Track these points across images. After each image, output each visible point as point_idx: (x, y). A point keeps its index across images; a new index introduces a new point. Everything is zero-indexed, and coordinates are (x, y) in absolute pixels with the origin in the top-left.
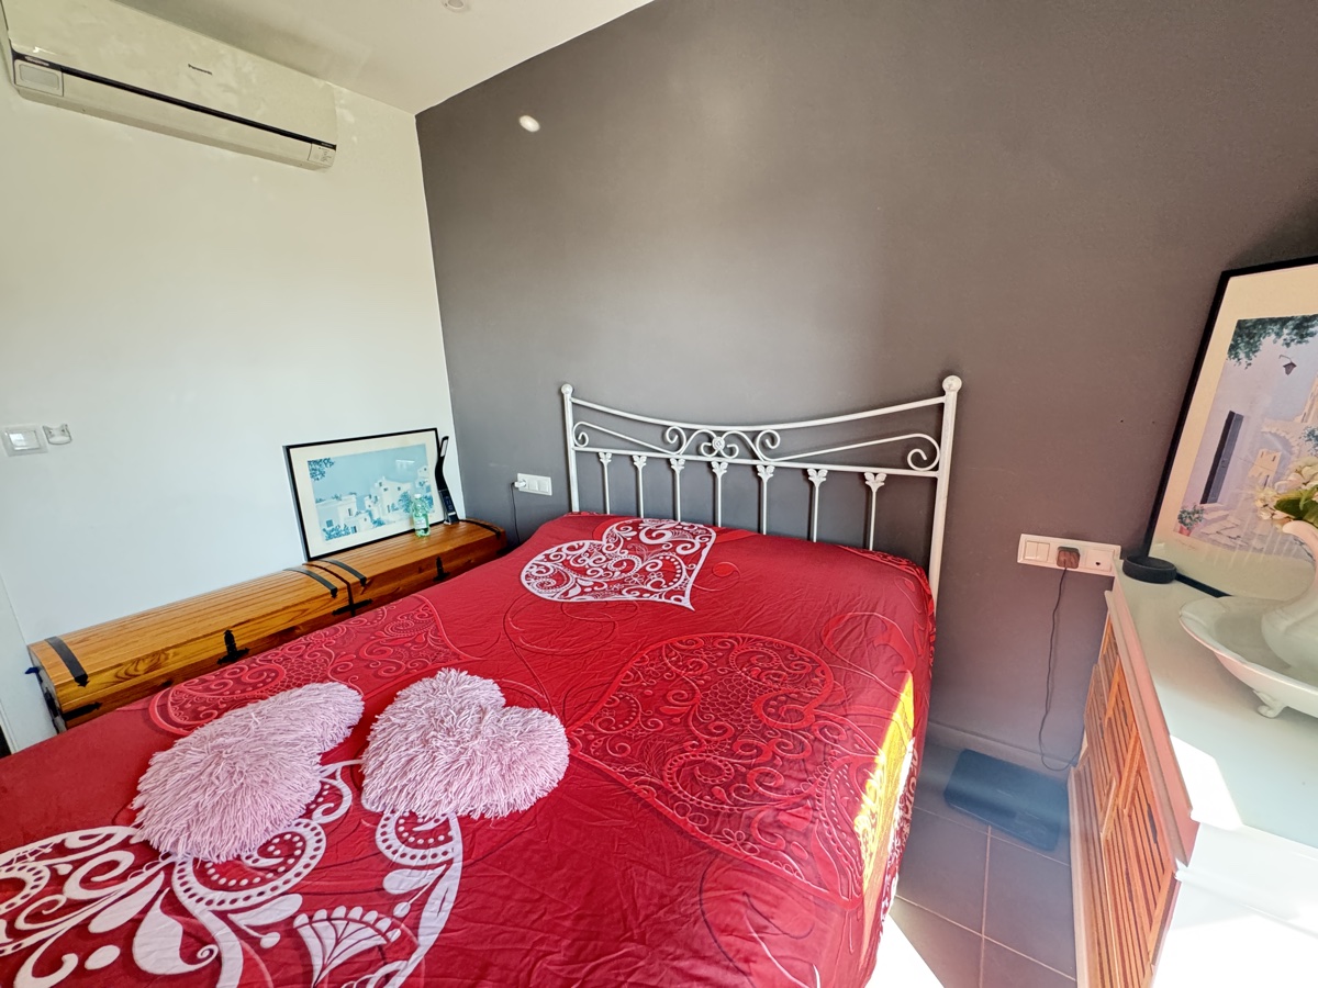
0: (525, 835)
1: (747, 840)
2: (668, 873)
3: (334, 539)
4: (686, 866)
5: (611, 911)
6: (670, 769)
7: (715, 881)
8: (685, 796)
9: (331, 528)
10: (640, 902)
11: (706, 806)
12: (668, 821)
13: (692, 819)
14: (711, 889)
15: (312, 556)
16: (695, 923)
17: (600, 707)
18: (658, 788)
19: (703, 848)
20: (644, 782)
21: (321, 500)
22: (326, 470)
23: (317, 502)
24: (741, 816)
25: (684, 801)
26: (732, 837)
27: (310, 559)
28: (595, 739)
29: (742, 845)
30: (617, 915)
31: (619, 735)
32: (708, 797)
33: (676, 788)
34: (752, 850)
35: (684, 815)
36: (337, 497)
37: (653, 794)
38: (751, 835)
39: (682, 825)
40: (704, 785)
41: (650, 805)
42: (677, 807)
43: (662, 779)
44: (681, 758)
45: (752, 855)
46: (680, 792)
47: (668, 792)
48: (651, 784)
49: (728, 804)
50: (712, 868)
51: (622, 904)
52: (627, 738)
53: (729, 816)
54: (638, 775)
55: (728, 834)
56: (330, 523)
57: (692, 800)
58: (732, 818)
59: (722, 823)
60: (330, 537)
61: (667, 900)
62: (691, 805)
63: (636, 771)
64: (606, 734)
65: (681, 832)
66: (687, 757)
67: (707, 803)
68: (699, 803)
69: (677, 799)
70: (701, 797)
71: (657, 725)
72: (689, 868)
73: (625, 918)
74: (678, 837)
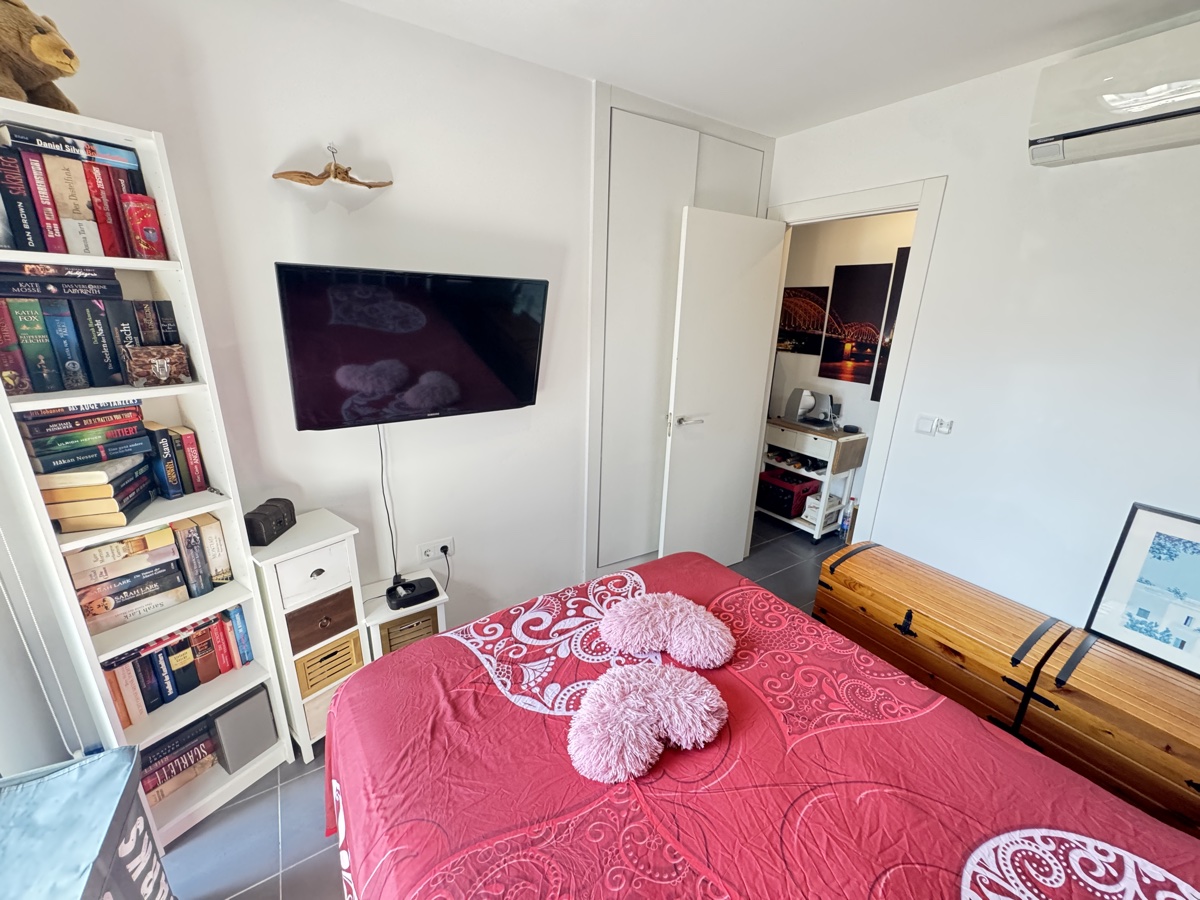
0: (549, 746)
1: (444, 882)
2: (464, 813)
3: (1137, 633)
4: (460, 825)
5: (466, 773)
6: (549, 864)
7: (438, 839)
8: (513, 858)
9: (1141, 619)
10: (461, 789)
11: (492, 870)
12: (499, 833)
13: (489, 852)
14: (436, 832)
15: (1093, 627)
16: (427, 813)
17: (668, 838)
18: (533, 843)
19: (462, 845)
20: (547, 834)
21: (1147, 582)
22: (1181, 554)
23: (1140, 580)
24: (464, 891)
25: (508, 854)
26: (454, 872)
27: (1088, 629)
28: (620, 817)
29: (444, 876)
30: (463, 774)
31: (616, 838)
32: (499, 876)
33: (525, 856)
34: (435, 881)
35: (496, 847)
36: (1177, 593)
37: (531, 835)
38: (445, 887)
39: (490, 841)
40: (513, 883)
41: (521, 827)
42: (506, 846)
43: (542, 851)
44: (557, 882)
45: (432, 878)
46: (519, 857)
47: (525, 846)
48: (542, 840)
49: (481, 888)
50: (446, 843)
51: (467, 779)
52: (609, 844)
53: (471, 882)
54: (560, 833)
55: (459, 870)
56: (1144, 613)
57: (505, 862)
58: (468, 882)
59: (469, 872)
60: (1133, 626)
61: (450, 805)
62: (501, 858)
63: (564, 835)
64: (622, 829)
65: (485, 837)
66: (555, 890)
67: (495, 872)
68: (498, 866)
69: (516, 849)
70: (503, 870)
71: (614, 884)
72: (458, 827)
73: (458, 777)
74: (483, 833)
